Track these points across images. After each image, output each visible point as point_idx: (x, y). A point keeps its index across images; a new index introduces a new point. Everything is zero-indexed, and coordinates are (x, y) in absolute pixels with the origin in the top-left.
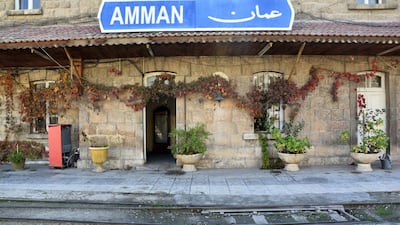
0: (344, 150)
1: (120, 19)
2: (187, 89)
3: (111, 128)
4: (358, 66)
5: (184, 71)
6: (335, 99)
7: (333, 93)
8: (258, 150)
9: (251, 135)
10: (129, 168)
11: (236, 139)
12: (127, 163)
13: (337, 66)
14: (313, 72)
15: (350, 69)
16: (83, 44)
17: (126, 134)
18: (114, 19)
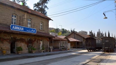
0: (38, 50)
1: (14, 28)
2: (18, 40)
3: (4, 47)
4: (40, 38)
5: (18, 37)
6: (37, 43)
7: (37, 42)
8: (28, 50)
9: (27, 48)
10: (8, 54)
11: (25, 49)
12: (8, 53)
13: (38, 38)
14: (35, 38)
15: (39, 39)
16: (9, 32)
17: (7, 48)
18: (13, 28)
